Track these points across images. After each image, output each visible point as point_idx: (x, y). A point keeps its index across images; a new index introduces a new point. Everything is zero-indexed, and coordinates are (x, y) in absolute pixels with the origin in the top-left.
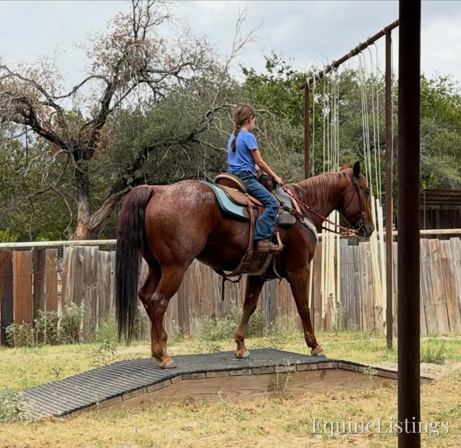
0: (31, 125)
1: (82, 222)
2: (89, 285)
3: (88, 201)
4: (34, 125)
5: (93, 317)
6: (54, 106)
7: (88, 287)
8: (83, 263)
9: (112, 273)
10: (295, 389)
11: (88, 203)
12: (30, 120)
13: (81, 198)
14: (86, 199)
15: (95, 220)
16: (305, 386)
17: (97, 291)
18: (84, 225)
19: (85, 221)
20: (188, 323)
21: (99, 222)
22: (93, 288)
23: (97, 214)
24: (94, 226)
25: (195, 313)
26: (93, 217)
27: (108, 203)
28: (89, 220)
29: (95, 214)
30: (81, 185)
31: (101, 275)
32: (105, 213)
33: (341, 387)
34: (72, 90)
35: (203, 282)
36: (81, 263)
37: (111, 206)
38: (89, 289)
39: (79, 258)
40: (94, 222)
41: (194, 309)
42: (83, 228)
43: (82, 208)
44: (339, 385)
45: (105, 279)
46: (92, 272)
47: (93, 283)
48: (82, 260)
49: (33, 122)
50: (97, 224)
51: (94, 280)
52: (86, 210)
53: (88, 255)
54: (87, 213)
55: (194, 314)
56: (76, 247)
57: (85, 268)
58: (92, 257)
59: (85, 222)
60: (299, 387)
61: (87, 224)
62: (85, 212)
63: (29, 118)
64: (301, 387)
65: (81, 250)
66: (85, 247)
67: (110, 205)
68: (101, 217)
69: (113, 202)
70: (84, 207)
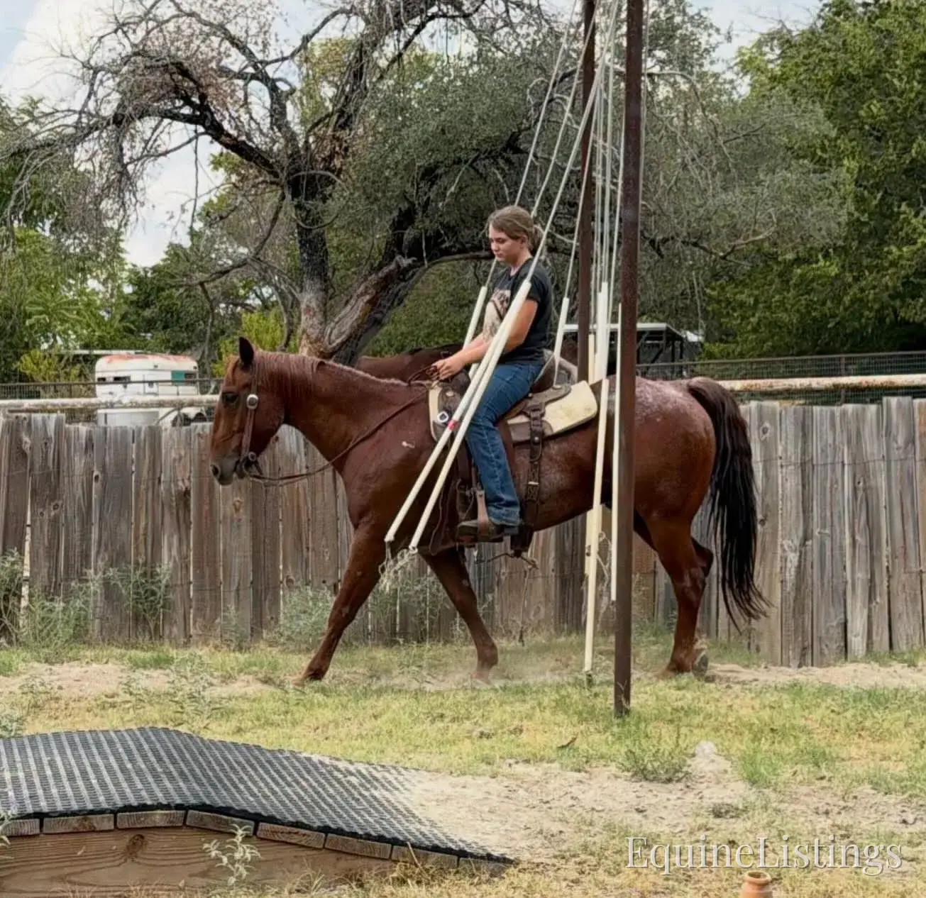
0: (204, 126)
1: (308, 337)
2: (44, 507)
3: (322, 290)
4: (208, 124)
5: (51, 582)
6: (264, 79)
7: (41, 510)
8: (28, 452)
9: (97, 477)
10: (39, 887)
11: (322, 293)
12: (201, 113)
13: (307, 283)
14: (318, 286)
15: (335, 332)
16: (73, 878)
17: (62, 519)
18: (311, 343)
19: (314, 333)
20: (275, 601)
21: (344, 337)
22: (53, 514)
23: (340, 319)
24: (334, 345)
25: (292, 577)
26: (332, 324)
27: (362, 294)
28: (322, 333)
29: (336, 319)
30: (308, 254)
31: (71, 483)
32: (356, 317)
33: (199, 881)
34: (298, 43)
35: (313, 502)
36: (24, 454)
37: (369, 302)
38: (42, 514)
39: (21, 440)
40: (333, 337)
41: (290, 568)
42: (310, 349)
43: (308, 306)
44: (191, 876)
45: (80, 492)
46: (49, 475)
47: (52, 499)
48: (28, 446)
49: (206, 117)
50: (339, 341)
51: (54, 495)
52: (317, 310)
53: (41, 433)
54: (320, 316)
55: (289, 581)
56: (15, 414)
57: (32, 463)
58: (49, 439)
59: (314, 336)
60: (52, 879)
61: (318, 340)
62: (315, 313)
63: (199, 110)
64: (62, 879)
65: (26, 422)
66: (33, 415)
67: (368, 297)
68: (349, 324)
69: (372, 291)
70: (313, 305)
